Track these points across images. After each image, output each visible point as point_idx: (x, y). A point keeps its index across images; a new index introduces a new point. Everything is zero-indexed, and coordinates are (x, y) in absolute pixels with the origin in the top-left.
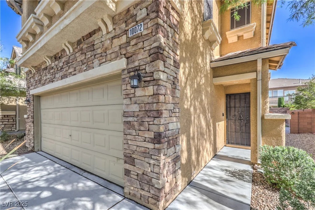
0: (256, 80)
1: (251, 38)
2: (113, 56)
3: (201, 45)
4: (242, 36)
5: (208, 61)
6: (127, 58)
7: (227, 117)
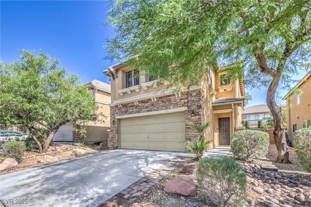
0: (232, 112)
1: (230, 91)
2: (181, 105)
3: (209, 98)
4: (226, 89)
5: (211, 103)
6: (188, 107)
7: (219, 131)
